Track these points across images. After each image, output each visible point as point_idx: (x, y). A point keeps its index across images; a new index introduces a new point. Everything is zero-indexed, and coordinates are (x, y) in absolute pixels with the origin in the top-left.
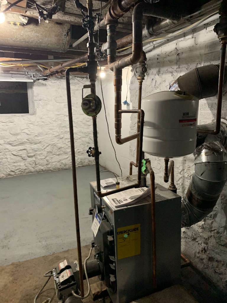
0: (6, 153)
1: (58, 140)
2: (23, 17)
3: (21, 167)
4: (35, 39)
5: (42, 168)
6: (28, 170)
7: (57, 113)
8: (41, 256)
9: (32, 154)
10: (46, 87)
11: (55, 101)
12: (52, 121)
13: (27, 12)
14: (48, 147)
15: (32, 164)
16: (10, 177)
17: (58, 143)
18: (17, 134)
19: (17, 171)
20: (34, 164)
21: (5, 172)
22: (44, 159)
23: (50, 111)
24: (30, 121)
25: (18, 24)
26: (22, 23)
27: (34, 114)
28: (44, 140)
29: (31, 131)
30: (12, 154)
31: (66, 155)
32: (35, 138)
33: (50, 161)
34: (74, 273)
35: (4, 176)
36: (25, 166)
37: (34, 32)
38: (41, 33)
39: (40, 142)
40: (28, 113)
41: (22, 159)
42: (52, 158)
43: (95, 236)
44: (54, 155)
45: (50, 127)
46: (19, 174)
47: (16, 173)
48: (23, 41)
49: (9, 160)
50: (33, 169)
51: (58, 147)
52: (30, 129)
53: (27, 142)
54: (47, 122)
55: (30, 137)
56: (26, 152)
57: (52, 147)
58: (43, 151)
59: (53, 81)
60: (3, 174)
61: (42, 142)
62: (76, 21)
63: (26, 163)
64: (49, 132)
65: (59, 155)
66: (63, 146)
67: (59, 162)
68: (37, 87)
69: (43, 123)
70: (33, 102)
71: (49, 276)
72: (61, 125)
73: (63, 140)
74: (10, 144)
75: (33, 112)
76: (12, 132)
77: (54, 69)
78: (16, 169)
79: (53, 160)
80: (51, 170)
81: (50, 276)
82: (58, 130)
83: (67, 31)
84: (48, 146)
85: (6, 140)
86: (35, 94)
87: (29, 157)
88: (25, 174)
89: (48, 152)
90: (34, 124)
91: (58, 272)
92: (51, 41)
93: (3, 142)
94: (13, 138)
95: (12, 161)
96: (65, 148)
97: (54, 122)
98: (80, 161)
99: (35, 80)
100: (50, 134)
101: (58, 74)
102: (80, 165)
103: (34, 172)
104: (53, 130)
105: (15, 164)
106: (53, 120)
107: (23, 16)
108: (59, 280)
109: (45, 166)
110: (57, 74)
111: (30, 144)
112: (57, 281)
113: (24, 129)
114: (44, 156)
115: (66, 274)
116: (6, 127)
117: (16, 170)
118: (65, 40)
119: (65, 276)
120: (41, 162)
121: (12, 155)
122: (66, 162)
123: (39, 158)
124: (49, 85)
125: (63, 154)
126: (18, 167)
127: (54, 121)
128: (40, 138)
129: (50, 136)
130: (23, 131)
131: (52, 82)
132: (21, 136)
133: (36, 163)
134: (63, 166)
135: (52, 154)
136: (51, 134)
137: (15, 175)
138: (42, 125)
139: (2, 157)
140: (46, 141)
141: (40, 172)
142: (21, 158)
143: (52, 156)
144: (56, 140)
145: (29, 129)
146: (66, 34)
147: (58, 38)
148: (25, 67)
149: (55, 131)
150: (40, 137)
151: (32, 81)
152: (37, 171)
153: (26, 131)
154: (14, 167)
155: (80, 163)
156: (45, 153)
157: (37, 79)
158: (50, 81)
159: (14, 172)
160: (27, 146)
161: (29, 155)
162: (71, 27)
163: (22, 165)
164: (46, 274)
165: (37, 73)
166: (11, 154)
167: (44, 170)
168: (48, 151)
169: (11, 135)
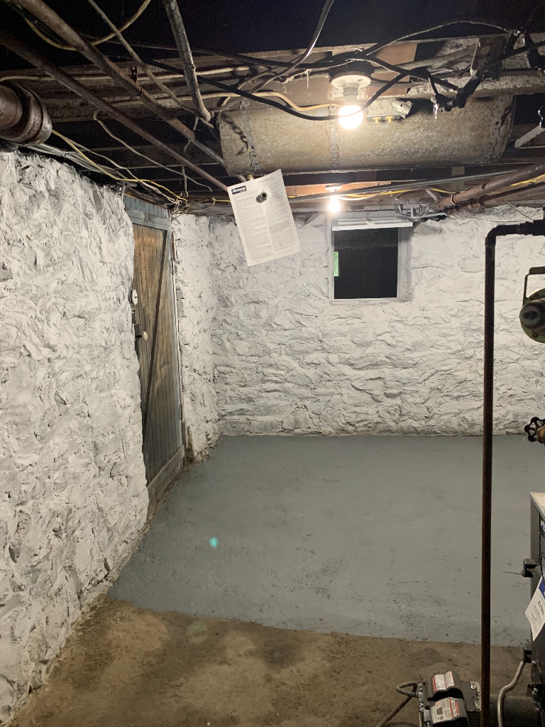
0: (341, 384)
1: (459, 361)
2: (402, 102)
3: (369, 417)
4: (423, 145)
5: (416, 425)
6: (384, 425)
7: (463, 297)
8: (394, 636)
9: (395, 391)
10: (441, 235)
11: (460, 269)
12: (448, 316)
13: (412, 89)
14: (433, 377)
15: (394, 412)
16: (345, 435)
17: (458, 368)
18: (367, 344)
19: (361, 424)
20: (397, 414)
21: (335, 424)
22: (422, 406)
23: (445, 292)
24: (398, 315)
25: (389, 119)
26: (397, 116)
27: (408, 299)
28: (425, 360)
29: (397, 339)
30: (353, 386)
31: (476, 401)
32: (405, 354)
33: (435, 410)
34: (468, 712)
35: (333, 431)
36: (377, 415)
37: (422, 129)
38: (438, 129)
39: (414, 365)
40: (395, 296)
41: (372, 400)
42: (440, 404)
43: (534, 640)
44: (446, 398)
45: (442, 331)
46: (363, 431)
47: (356, 428)
48: (396, 154)
49: (345, 398)
50: (393, 424)
51: (458, 378)
52: (396, 334)
53: (386, 363)
54: (437, 318)
55: (394, 351)
56: (382, 384)
57: (443, 377)
58: (420, 385)
59: (460, 221)
60: (332, 427)
61: (422, 363)
62: (530, 85)
63: (380, 409)
64: (439, 343)
65: (457, 398)
66: (470, 377)
67: (456, 415)
68: (419, 237)
69: (426, 320)
70: (408, 273)
71: (408, 695)
72: (469, 325)
73: (471, 362)
74: (351, 365)
75: (407, 294)
76: (356, 340)
77: (464, 195)
78: (358, 419)
79: (443, 409)
80: (435, 433)
81: (410, 697)
82: (462, 339)
83: (503, 112)
84: (433, 375)
85: (343, 355)
86: (414, 253)
87: (388, 396)
88: (375, 434)
89: (432, 389)
90: (405, 322)
91: (431, 695)
92: (460, 143)
93: (338, 360)
94: (357, 353)
95: (352, 402)
96: (474, 382)
97: (453, 318)
98: (511, 419)
99: (417, 220)
100: (441, 346)
101: (473, 205)
102: (510, 431)
103: (396, 432)
104: (450, 338)
105: (357, 409)
106: (450, 315)
107: (401, 99)
108: (430, 716)
109: (423, 422)
110: (469, 207)
111: (392, 367)
112: (425, 714)
113: (382, 334)
114: (422, 398)
115: (449, 709)
116: (346, 328)
117: (358, 422)
118: (496, 135)
119: (445, 711)
120: (414, 410)
121: (353, 389)
122: (474, 417)
123: (410, 400)
124: (449, 229)
125: (468, 397)
126: (362, 417)
127: (454, 316)
128: (416, 355)
129: (440, 351)
130: (379, 338)
131: (456, 224)
132: (375, 348)
133: (403, 413)
134: (467, 426)
135: (442, 394)
136: (443, 347)
137: (354, 434)
138: (425, 324)
139: (333, 390)
140: (429, 363)
141: (409, 433)
142: (369, 396)
143: (441, 399)
144: (453, 362)
145: (392, 334)
146: (500, 121)
147: (478, 133)
148: (398, 196)
149: (453, 341)
150: (416, 352)
151: (411, 224)
152: (402, 431)
153: (387, 338)
154: (353, 416)
155: (513, 424)
156: (424, 391)
157: (422, 219)
158: (452, 221)
159: (353, 426)
160: (387, 372)
161: (388, 391)
162: (513, 102)
163: (371, 413)
164: (401, 688)
165: (423, 205)
166: (350, 386)
167: (419, 430)
168: (432, 385)
169: (354, 345)
